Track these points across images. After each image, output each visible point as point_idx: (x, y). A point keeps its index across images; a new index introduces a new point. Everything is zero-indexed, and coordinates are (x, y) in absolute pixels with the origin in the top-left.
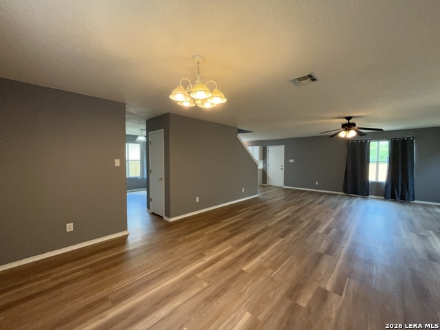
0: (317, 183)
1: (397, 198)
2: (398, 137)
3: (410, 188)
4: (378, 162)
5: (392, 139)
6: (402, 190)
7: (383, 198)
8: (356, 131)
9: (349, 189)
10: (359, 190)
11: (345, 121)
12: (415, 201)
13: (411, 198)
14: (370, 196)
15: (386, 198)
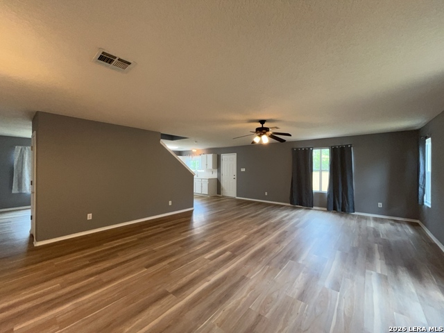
0: (266, 194)
1: (338, 210)
2: (338, 144)
3: (350, 199)
4: (321, 171)
5: (332, 147)
6: (343, 201)
7: (326, 209)
8: (272, 136)
9: (295, 200)
10: (304, 201)
11: (260, 125)
12: (356, 213)
13: (351, 210)
14: (314, 208)
15: (328, 210)
